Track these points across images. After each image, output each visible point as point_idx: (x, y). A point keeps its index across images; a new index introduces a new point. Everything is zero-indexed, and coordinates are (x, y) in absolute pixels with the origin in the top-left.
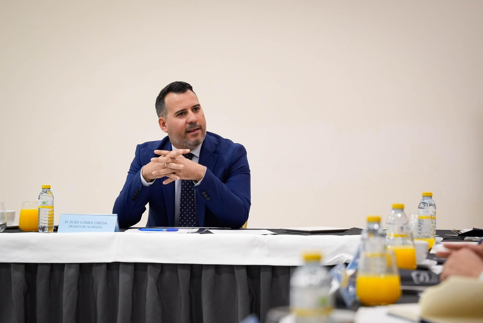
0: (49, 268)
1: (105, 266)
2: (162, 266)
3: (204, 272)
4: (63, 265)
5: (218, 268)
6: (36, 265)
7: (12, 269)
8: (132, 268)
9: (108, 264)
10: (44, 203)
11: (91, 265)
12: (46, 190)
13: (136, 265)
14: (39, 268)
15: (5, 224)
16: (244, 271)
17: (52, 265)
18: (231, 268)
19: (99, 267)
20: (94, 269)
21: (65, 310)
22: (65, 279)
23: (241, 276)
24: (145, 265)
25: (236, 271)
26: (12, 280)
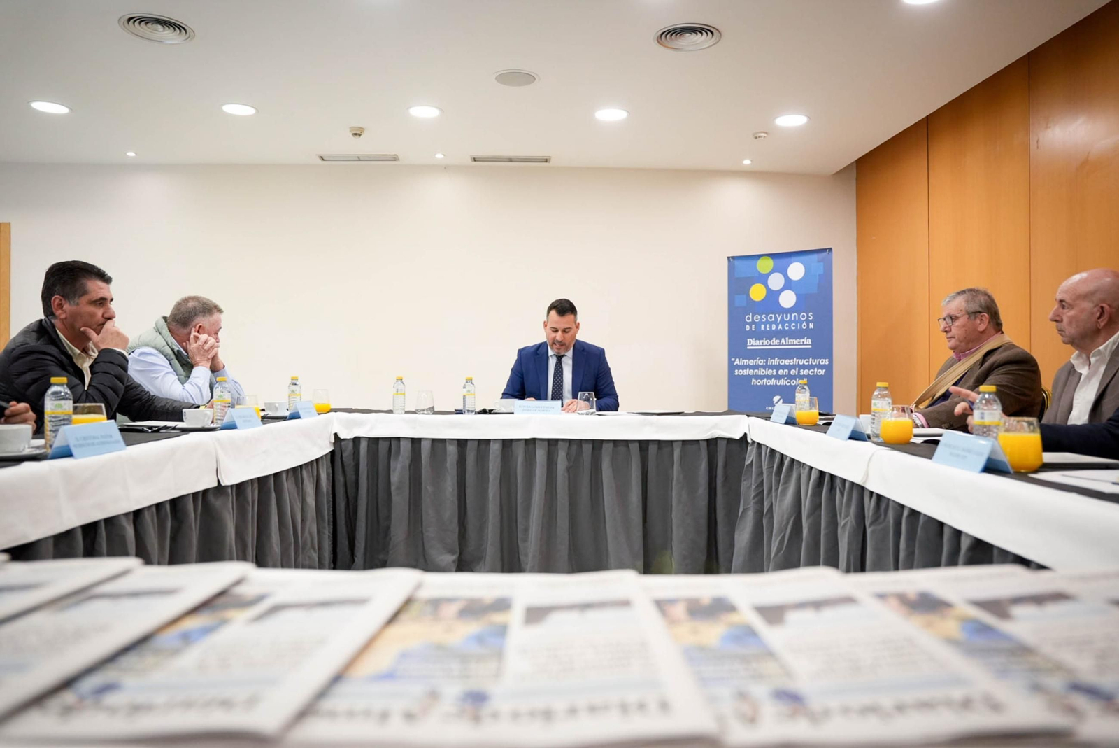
0: (477, 442)
1: (524, 441)
2: (570, 441)
3: (604, 446)
4: (489, 441)
5: (616, 443)
6: (466, 441)
7: (447, 444)
8: (546, 443)
9: (526, 440)
10: (469, 391)
11: (511, 440)
12: (470, 381)
13: (549, 440)
14: (469, 443)
15: (433, 407)
16: (637, 444)
17: (479, 440)
18: (626, 443)
19: (519, 442)
20: (514, 444)
21: (491, 477)
22: (491, 451)
23: (635, 449)
24: (557, 440)
25: (630, 445)
26: (448, 453)
